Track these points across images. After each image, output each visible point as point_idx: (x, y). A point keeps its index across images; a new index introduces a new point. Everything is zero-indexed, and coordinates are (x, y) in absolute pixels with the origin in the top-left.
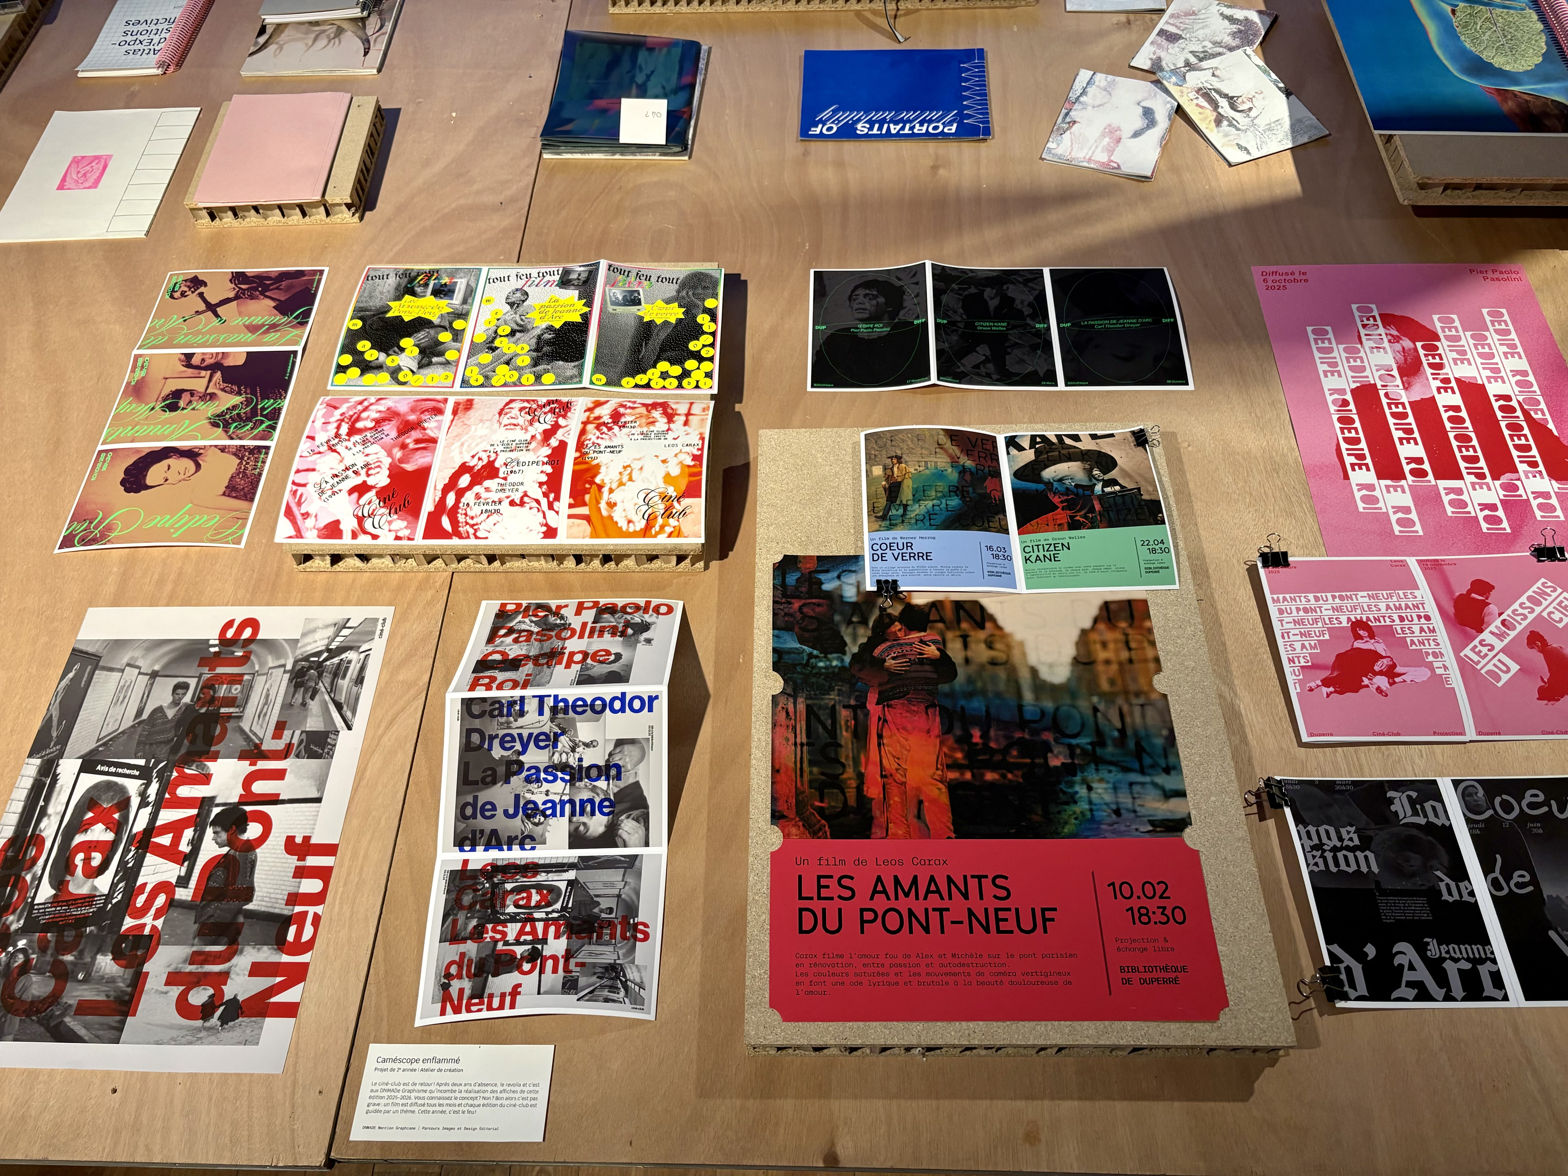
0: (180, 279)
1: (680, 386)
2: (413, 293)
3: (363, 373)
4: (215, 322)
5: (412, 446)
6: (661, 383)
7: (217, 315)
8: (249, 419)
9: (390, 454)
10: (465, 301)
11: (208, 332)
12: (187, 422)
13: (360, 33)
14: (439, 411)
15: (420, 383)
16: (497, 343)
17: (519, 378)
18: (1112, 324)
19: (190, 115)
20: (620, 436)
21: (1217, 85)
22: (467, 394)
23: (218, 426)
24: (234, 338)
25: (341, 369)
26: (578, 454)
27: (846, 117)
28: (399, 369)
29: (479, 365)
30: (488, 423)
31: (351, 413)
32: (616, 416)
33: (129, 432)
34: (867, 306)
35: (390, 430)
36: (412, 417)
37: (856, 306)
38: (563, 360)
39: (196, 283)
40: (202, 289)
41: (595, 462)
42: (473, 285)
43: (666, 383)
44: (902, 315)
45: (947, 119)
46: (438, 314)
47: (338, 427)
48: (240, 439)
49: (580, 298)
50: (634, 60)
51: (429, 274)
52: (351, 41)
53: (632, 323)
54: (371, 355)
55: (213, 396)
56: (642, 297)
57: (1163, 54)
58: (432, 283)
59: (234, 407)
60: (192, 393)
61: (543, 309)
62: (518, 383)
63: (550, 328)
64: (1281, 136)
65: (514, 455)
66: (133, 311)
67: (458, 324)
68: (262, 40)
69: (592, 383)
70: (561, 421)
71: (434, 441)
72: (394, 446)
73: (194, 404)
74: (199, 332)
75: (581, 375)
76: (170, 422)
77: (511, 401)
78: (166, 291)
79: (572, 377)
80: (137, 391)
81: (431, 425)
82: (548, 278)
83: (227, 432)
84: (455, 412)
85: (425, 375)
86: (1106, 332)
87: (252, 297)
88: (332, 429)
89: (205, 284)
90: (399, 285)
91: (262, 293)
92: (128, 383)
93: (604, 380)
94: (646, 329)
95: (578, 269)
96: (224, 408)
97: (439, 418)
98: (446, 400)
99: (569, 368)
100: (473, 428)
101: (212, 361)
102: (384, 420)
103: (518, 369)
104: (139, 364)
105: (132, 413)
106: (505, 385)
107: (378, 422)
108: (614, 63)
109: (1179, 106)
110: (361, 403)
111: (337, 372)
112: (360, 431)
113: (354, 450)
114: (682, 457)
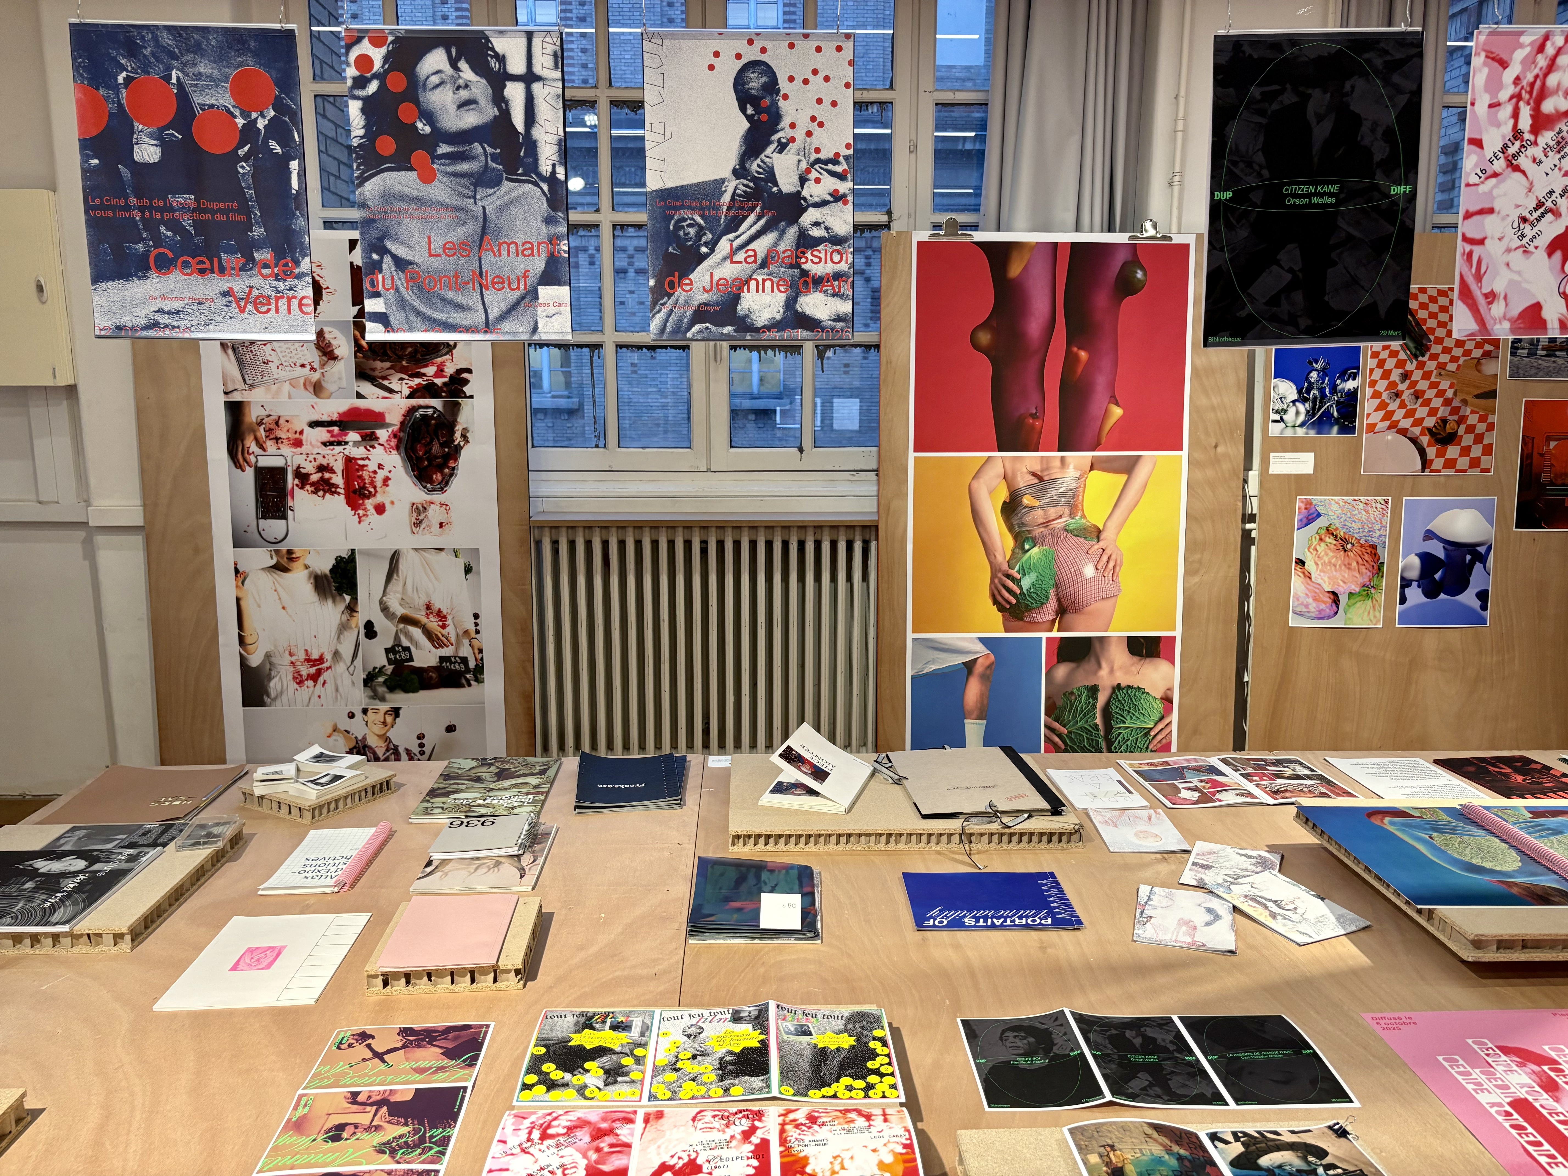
0: (348, 1034)
1: (867, 1096)
2: (592, 1028)
3: (549, 1089)
4: (383, 1067)
5: (606, 1149)
6: (848, 1094)
7: (384, 1061)
8: (416, 1146)
9: (585, 1156)
10: (642, 1034)
11: (374, 1075)
12: (351, 1150)
13: (517, 864)
14: (630, 1121)
15: (608, 1097)
16: (679, 1065)
17: (707, 1091)
18: (1256, 1055)
19: (362, 918)
20: (822, 1133)
21: (1259, 894)
22: (655, 1106)
23: (384, 1152)
24: (403, 1078)
25: (527, 1087)
26: (782, 1149)
27: (953, 914)
28: (585, 1086)
29: (664, 1082)
30: (682, 1128)
31: (541, 1122)
32: (812, 1119)
33: (288, 1161)
34: (1019, 1044)
35: (584, 1137)
36: (604, 1125)
37: (1008, 1045)
38: (749, 1075)
39: (364, 1036)
40: (370, 1041)
41: (802, 1155)
42: (648, 1022)
43: (853, 1093)
44: (1055, 1050)
45: (1042, 914)
46: (619, 1043)
47: (530, 1133)
48: (408, 1163)
49: (754, 1030)
50: (758, 877)
51: (606, 1015)
52: (509, 870)
53: (808, 1049)
54: (557, 1075)
55: (378, 1128)
56: (811, 1029)
57: (1203, 876)
58: (609, 1021)
59: (401, 1136)
60: (356, 1126)
61: (720, 1039)
62: (707, 1096)
63: (730, 1053)
64: (1332, 926)
65: (716, 1152)
66: (298, 1061)
67: (638, 1052)
68: (429, 869)
69: (780, 1093)
70: (757, 1123)
71: (629, 1146)
72: (589, 1149)
73: (358, 1135)
74: (366, 1075)
75: (769, 1086)
76: (333, 1151)
77: (701, 1111)
78: (333, 1044)
79: (760, 1089)
80: (298, 1126)
81: (624, 1132)
82: (719, 1016)
83: (394, 1158)
84: (647, 1121)
85: (612, 1092)
86: (1252, 1062)
87: (419, 1046)
88: (523, 1135)
89: (373, 1037)
90: (578, 1022)
91: (429, 1043)
92: (289, 1120)
93: (792, 1091)
94: (822, 1055)
95: (747, 1010)
96: (391, 1137)
97: (630, 1126)
98: (635, 1112)
99: (757, 1082)
100: (668, 1133)
101: (379, 1098)
102: (576, 1127)
103: (704, 1084)
104: (303, 1102)
105: (291, 1145)
106: (693, 1098)
107: (570, 1129)
108: (741, 880)
109: (1234, 907)
110: (550, 1114)
111: (522, 1090)
112: (552, 1136)
113: (548, 1152)
114: (891, 1146)
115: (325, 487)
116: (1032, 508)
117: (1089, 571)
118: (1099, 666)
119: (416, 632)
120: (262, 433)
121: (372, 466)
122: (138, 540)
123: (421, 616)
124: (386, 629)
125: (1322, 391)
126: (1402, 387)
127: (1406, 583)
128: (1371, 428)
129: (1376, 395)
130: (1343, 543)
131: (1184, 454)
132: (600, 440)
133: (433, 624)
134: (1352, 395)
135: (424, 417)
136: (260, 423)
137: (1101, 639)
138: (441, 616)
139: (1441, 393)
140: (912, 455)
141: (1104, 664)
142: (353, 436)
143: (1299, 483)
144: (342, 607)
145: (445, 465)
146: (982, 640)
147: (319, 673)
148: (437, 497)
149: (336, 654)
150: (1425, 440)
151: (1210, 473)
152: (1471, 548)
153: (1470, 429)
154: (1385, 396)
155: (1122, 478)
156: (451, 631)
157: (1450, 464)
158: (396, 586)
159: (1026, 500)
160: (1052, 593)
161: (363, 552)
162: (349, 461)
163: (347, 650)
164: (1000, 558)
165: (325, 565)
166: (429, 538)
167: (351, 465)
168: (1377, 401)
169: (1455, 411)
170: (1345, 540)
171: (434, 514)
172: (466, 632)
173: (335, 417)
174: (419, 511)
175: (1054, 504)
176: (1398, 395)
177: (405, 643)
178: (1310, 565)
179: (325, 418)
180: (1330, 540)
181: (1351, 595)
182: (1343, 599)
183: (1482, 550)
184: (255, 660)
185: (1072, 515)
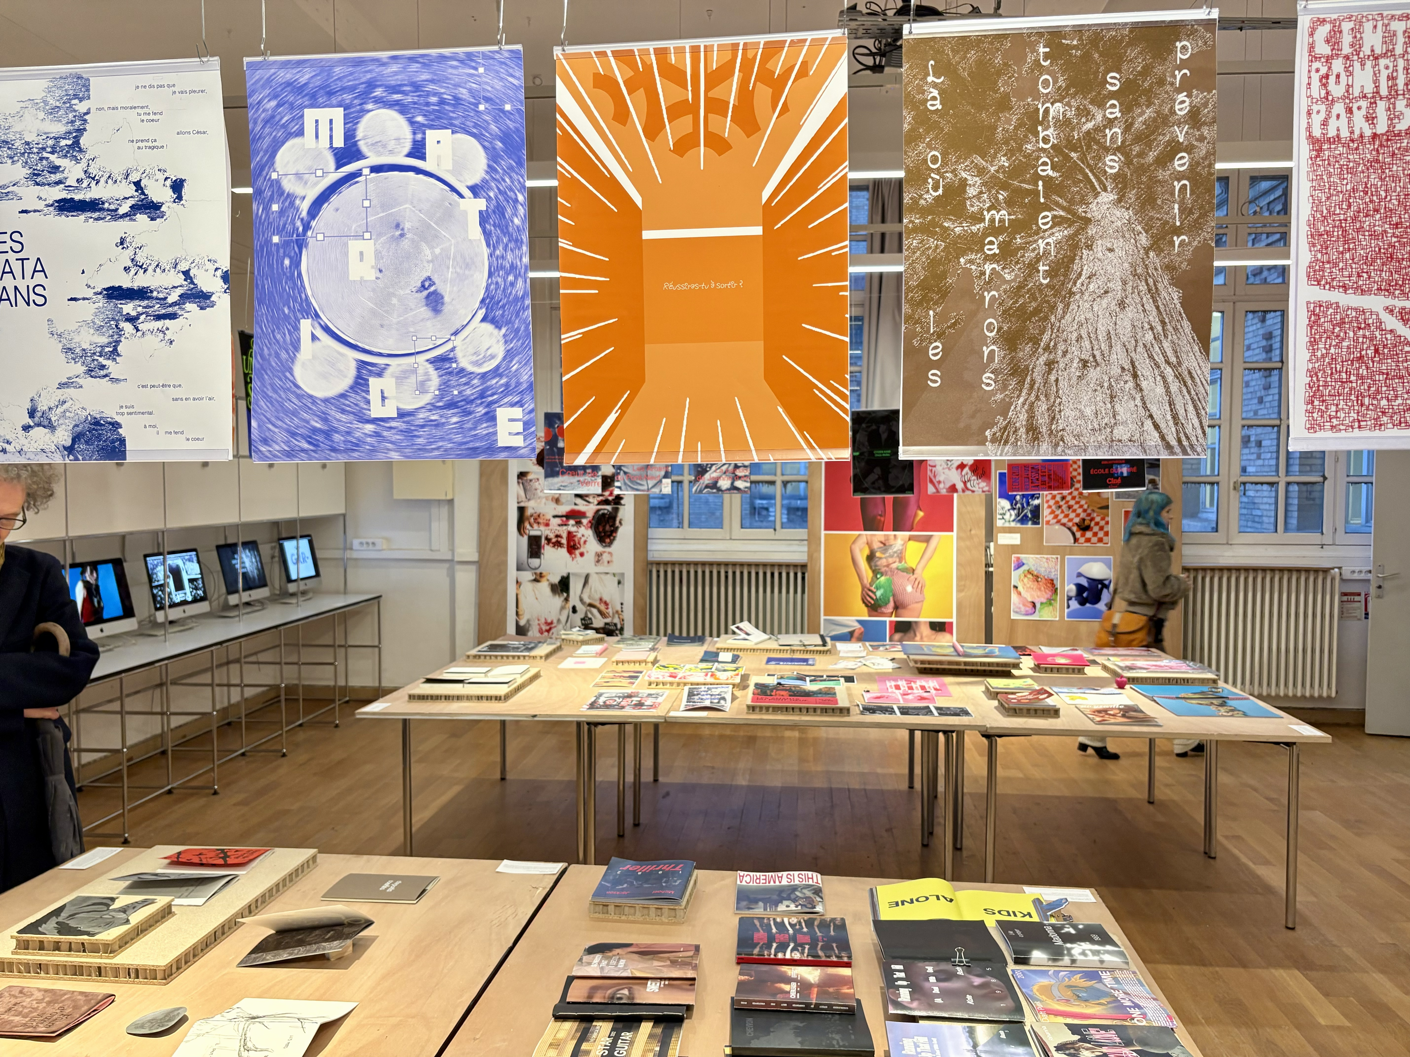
115: (558, 544)
116: (880, 558)
117: (909, 589)
118: (915, 635)
119: (595, 611)
120: (532, 520)
121: (579, 535)
122: (473, 568)
123: (597, 604)
124: (581, 608)
125: (1022, 504)
126: (1062, 503)
127: (1070, 598)
128: (1048, 522)
129: (1050, 507)
130: (1036, 578)
131: (954, 534)
132: (680, 525)
133: (602, 607)
134: (1037, 507)
135: (604, 514)
136: (532, 516)
137: (916, 622)
138: (606, 604)
139: (1081, 506)
140: (823, 532)
141: (918, 635)
142: (572, 522)
143: (1013, 549)
144: (562, 598)
145: (611, 535)
146: (859, 622)
147: (550, 629)
148: (607, 549)
149: (559, 621)
150: (1075, 529)
151: (968, 543)
152: (1101, 581)
153: (1097, 524)
154: (1054, 507)
155: (924, 545)
156: (610, 611)
157: (1088, 540)
158: (587, 590)
159: (878, 554)
160: (891, 599)
161: (574, 574)
162: (569, 533)
163: (563, 619)
164: (865, 581)
165: (556, 580)
166: (601, 569)
167: (570, 535)
168: (1049, 510)
169: (1089, 515)
170: (1037, 577)
171: (606, 557)
172: (617, 612)
173: (564, 513)
174: (599, 556)
175: (891, 556)
176: (1060, 507)
177: (590, 616)
178: (1020, 588)
179: (560, 514)
180: (1030, 576)
181: (1042, 603)
182: (1038, 605)
183: (1106, 582)
184: (522, 623)
185: (900, 562)
